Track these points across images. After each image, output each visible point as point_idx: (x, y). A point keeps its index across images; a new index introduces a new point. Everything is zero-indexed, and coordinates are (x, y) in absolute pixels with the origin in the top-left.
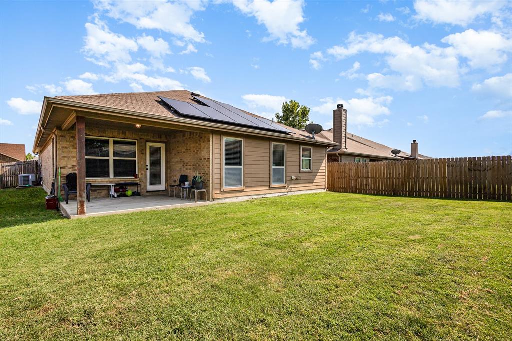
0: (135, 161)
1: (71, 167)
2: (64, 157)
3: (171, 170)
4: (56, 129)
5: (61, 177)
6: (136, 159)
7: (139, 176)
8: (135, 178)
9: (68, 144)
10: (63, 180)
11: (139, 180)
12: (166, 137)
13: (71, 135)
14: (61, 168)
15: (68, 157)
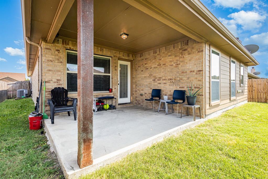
0: (109, 76)
1: (56, 81)
2: (49, 70)
3: (136, 85)
4: (42, 40)
5: (46, 92)
6: (110, 75)
7: (113, 90)
8: (110, 92)
9: (54, 57)
10: (48, 94)
11: (114, 93)
12: (132, 56)
13: (57, 48)
14: (46, 82)
15: (53, 71)
